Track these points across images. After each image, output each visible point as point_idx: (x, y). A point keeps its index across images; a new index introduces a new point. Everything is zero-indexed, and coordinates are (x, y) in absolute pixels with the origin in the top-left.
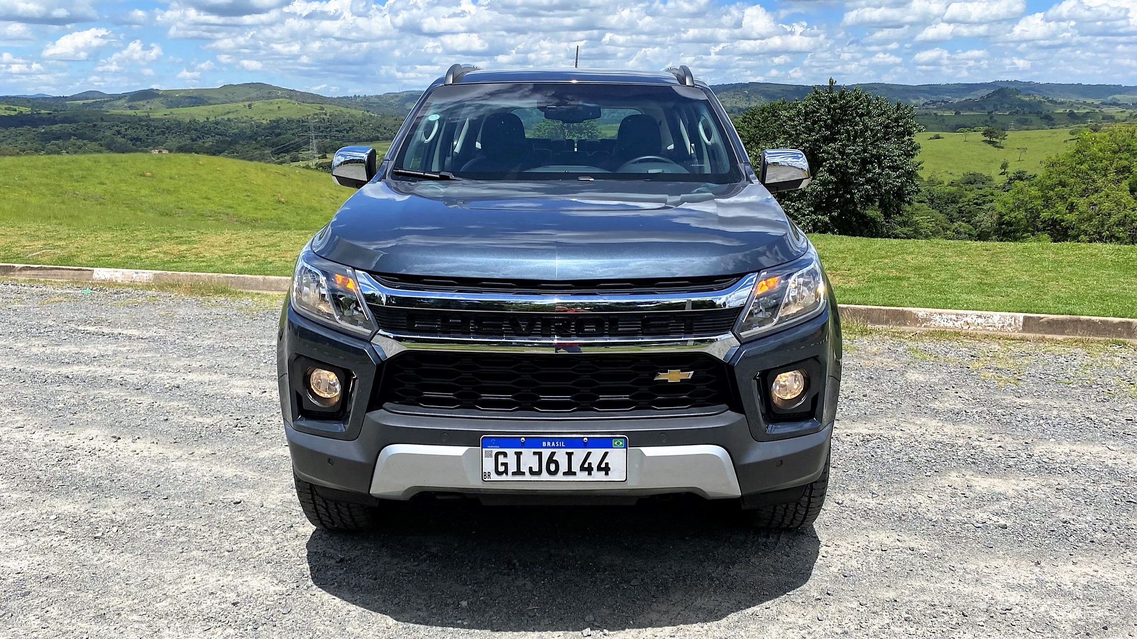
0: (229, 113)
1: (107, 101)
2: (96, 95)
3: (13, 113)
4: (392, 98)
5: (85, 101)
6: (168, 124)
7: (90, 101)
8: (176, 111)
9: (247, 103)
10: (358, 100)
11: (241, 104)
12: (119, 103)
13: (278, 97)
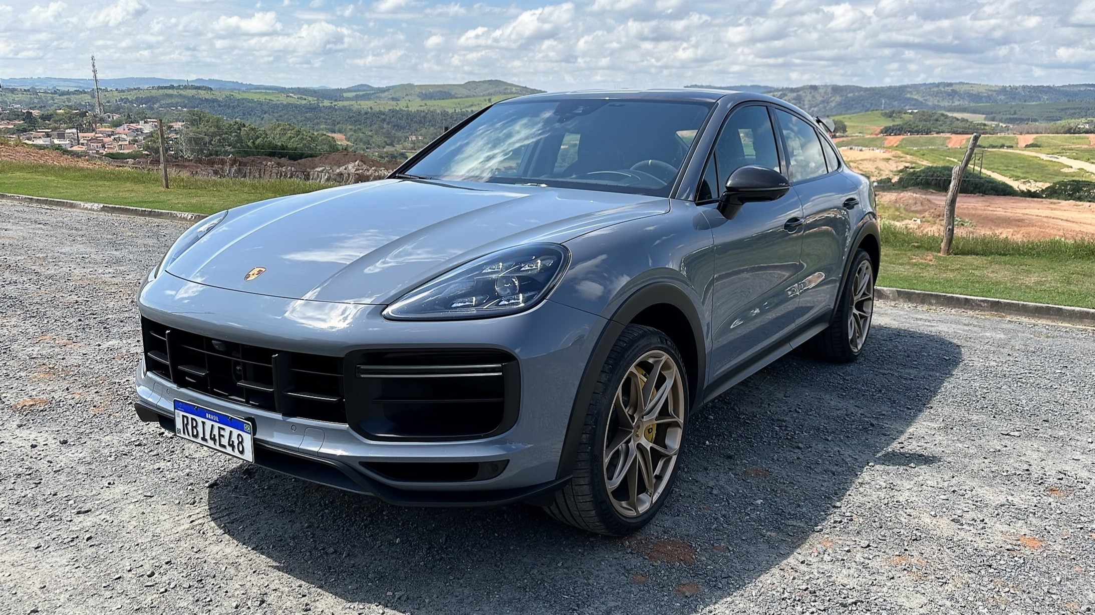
0: (472, 105)
1: (374, 93)
2: (365, 88)
3: (304, 102)
5: (358, 93)
6: (423, 114)
7: (361, 93)
8: (429, 103)
9: (487, 98)
11: (482, 98)
12: (383, 95)
13: (512, 93)
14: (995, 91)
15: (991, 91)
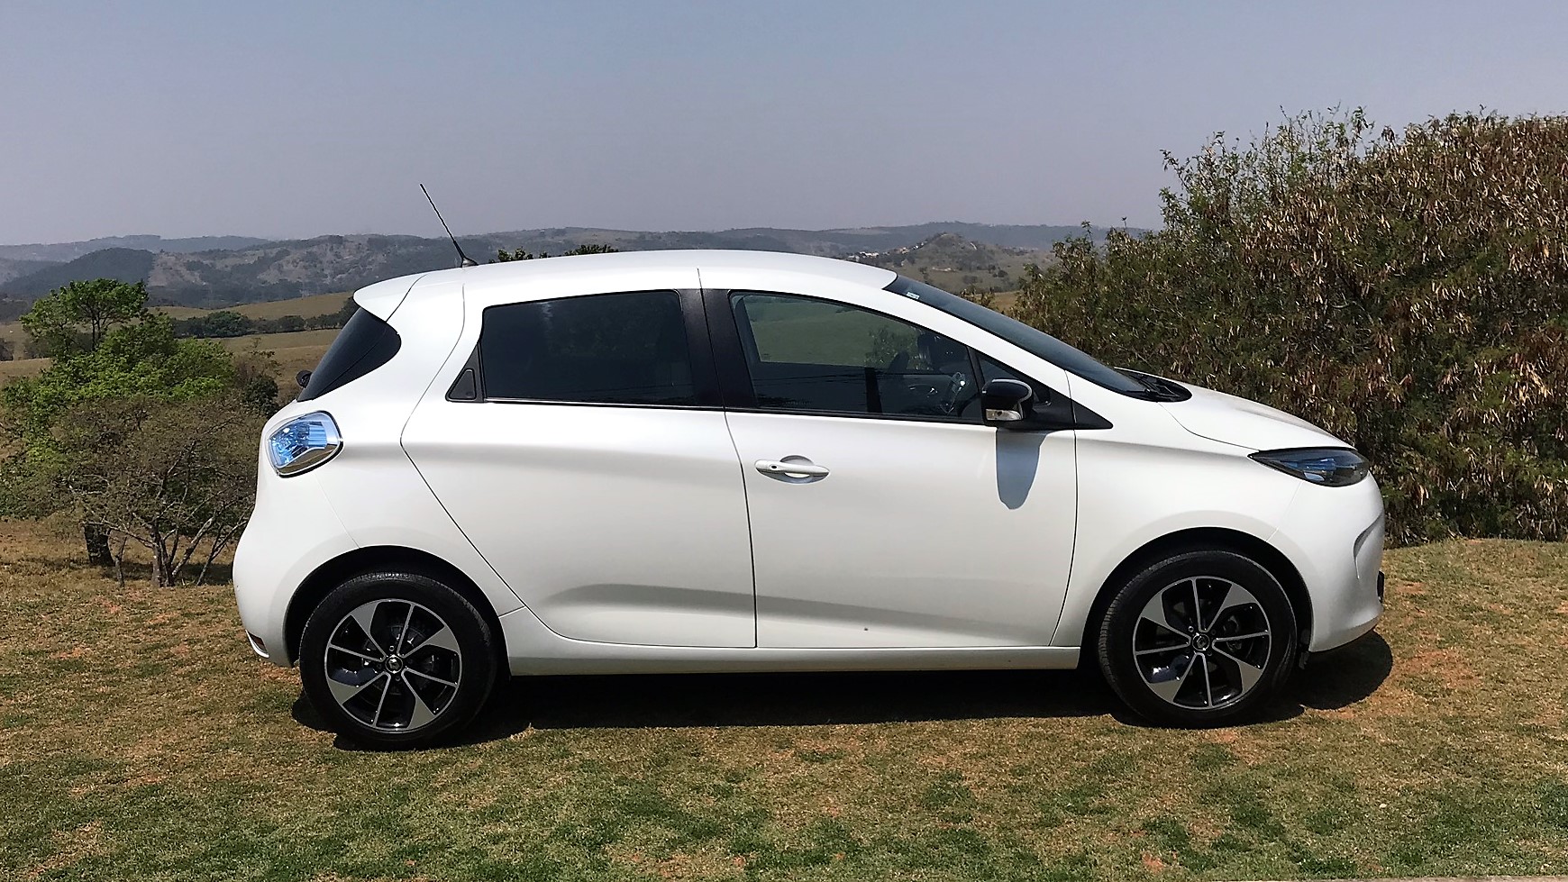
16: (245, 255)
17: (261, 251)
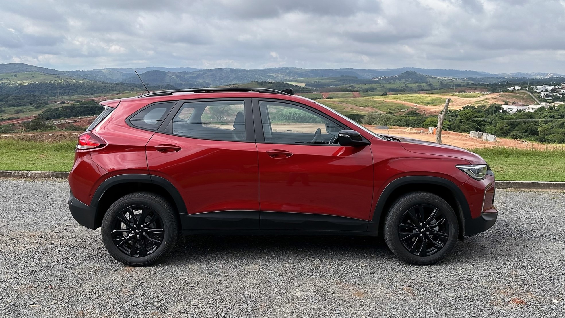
4: (98, 72)
9: (14, 74)
10: (78, 73)
11: (10, 75)
13: (32, 71)
14: (308, 72)
15: (307, 71)
16: (194, 74)
17: (198, 72)
